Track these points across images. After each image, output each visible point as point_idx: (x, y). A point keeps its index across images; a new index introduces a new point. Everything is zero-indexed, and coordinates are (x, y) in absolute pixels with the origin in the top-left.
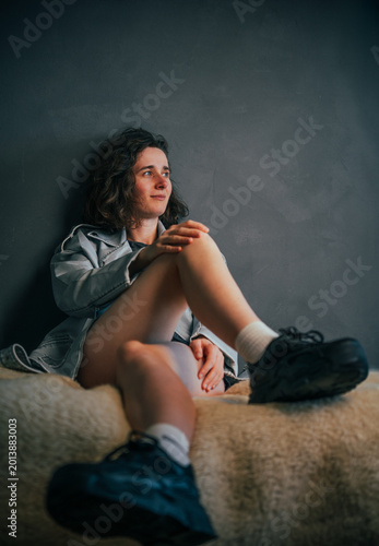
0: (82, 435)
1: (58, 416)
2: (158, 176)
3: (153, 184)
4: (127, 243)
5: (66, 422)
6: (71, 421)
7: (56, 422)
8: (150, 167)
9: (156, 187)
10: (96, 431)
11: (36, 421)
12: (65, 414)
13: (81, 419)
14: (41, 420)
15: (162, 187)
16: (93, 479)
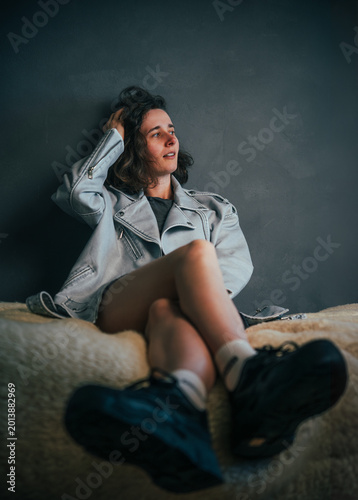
0: (107, 377)
1: (85, 358)
2: (165, 134)
3: (163, 144)
4: (145, 197)
5: (93, 364)
6: (97, 363)
7: (83, 364)
8: (157, 128)
9: (166, 145)
10: (121, 373)
11: (65, 362)
12: (92, 356)
13: (106, 361)
14: (69, 361)
15: (172, 144)
16: (110, 401)
